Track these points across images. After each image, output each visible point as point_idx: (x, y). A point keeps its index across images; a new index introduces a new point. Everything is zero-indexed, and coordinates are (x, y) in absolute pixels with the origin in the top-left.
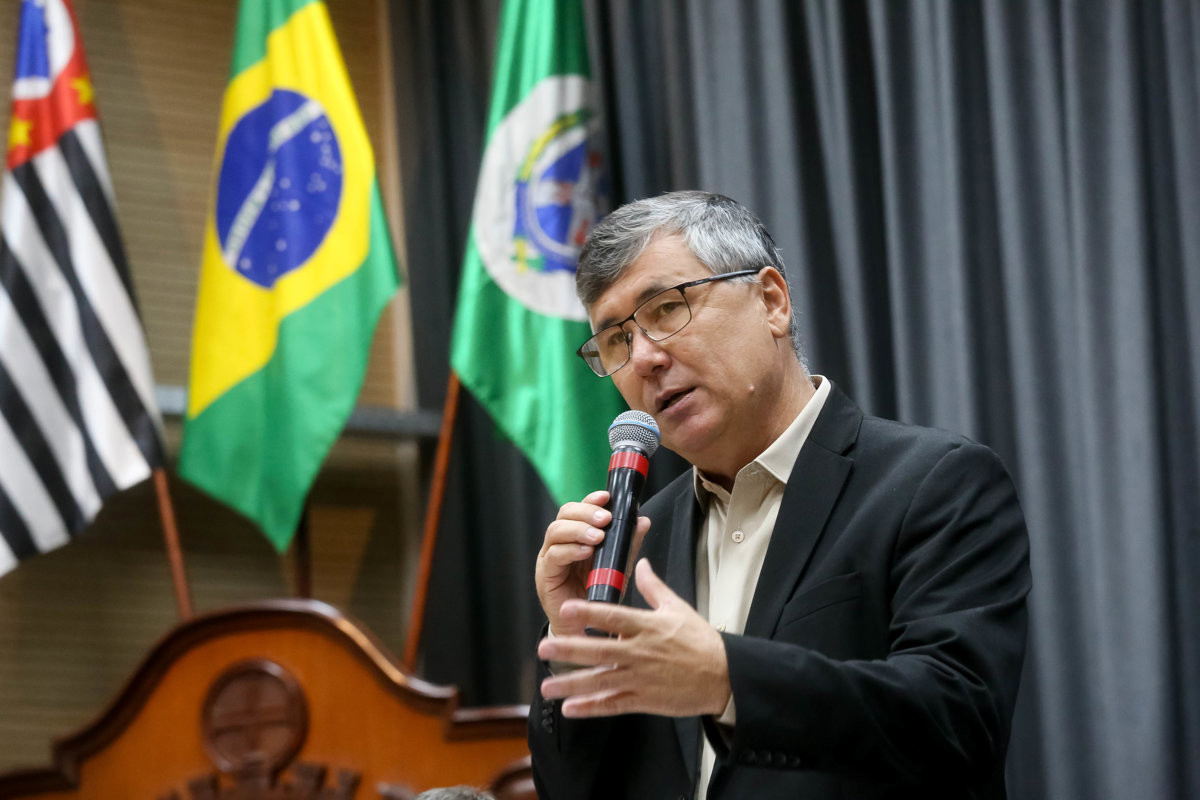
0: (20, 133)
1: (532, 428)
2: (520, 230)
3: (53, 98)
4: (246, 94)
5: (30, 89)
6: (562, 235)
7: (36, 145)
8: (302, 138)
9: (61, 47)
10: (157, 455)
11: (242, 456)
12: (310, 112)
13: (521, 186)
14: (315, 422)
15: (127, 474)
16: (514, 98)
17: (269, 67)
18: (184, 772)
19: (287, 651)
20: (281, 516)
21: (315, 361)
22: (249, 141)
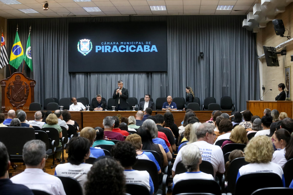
0: (2, 44)
2: (28, 54)
4: (14, 45)
5: (2, 42)
7: (2, 45)
8: (19, 48)
9: (4, 40)
10: (9, 62)
11: (13, 64)
12: (20, 47)
13: (28, 52)
14: (19, 63)
15: (8, 64)
16: (28, 47)
17: (17, 44)
18: (14, 80)
19: (20, 75)
20: (17, 67)
21: (20, 60)
22: (15, 47)
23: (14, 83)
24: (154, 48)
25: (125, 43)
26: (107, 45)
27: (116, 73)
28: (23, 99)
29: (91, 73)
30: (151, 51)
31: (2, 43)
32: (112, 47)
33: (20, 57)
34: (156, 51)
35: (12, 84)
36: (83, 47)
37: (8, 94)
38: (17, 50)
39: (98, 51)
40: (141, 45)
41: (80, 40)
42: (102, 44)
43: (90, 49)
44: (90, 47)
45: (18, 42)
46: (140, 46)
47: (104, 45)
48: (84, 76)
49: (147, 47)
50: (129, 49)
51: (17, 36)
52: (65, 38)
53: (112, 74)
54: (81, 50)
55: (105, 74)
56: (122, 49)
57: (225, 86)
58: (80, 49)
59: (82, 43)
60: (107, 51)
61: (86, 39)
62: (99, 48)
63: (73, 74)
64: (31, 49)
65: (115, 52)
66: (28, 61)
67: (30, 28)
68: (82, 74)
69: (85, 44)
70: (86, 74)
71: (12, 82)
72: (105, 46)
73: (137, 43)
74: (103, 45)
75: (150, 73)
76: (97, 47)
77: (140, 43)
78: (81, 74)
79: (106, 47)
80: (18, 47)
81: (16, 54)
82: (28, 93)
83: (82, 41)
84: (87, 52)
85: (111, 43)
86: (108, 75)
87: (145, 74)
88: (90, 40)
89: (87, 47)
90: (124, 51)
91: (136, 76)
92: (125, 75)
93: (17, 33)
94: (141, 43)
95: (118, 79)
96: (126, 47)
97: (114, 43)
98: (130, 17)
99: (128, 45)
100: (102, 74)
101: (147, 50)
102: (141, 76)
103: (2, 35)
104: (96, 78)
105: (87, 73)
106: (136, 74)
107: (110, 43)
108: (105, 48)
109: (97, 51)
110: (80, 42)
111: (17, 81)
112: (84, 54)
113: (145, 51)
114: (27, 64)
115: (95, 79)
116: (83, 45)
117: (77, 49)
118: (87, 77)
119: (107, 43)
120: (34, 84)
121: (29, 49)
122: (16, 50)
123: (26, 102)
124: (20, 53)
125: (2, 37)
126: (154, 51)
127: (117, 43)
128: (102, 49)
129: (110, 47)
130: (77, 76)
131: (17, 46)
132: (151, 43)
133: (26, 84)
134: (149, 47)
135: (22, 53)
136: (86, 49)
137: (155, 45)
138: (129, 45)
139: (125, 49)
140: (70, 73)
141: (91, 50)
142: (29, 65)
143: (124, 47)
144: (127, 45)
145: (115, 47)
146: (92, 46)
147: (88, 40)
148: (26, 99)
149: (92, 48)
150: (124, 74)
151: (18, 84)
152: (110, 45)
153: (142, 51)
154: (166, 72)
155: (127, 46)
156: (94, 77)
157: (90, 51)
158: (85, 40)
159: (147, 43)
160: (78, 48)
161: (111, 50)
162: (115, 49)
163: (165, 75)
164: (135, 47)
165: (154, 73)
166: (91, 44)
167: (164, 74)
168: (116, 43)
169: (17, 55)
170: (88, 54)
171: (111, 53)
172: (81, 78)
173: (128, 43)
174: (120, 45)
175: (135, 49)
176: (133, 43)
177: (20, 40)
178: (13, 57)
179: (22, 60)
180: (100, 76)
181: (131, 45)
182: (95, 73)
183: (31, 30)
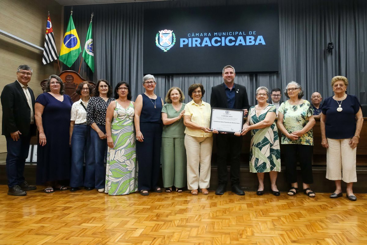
0: (47, 31)
1: (88, 62)
2: (88, 48)
3: (50, 29)
4: (68, 33)
5: (48, 28)
6: (91, 50)
7: (48, 33)
8: (74, 38)
9: (51, 26)
10: (58, 57)
11: (65, 60)
12: (75, 37)
13: (88, 45)
14: (73, 59)
15: (56, 59)
16: (88, 39)
17: (71, 32)
19: (73, 75)
20: (69, 65)
21: (74, 54)
22: (68, 37)
25: (220, 34)
26: (195, 37)
27: (208, 75)
29: (174, 76)
30: (257, 44)
31: (48, 30)
32: (202, 39)
33: (75, 51)
34: (264, 43)
36: (163, 40)
38: (71, 40)
39: (183, 45)
40: (242, 35)
41: (159, 31)
42: (189, 35)
43: (172, 43)
44: (173, 39)
45: (72, 31)
46: (240, 38)
47: (192, 38)
48: (164, 80)
49: (250, 39)
50: (225, 41)
51: (72, 22)
52: (140, 30)
53: (203, 76)
54: (160, 45)
55: (193, 76)
56: (216, 42)
57: (365, 92)
58: (159, 43)
59: (162, 35)
60: (196, 44)
61: (167, 30)
62: (184, 41)
64: (93, 42)
65: (206, 46)
66: (88, 58)
67: (92, 15)
68: (162, 78)
69: (166, 37)
70: (167, 77)
73: (236, 33)
74: (190, 37)
75: (254, 75)
76: (182, 40)
77: (240, 33)
78: (160, 77)
79: (194, 39)
80: (72, 37)
81: (69, 46)
83: (161, 32)
84: (169, 47)
86: (197, 78)
87: (248, 76)
88: (172, 31)
89: (169, 40)
90: (219, 44)
93: (71, 18)
94: (242, 33)
95: (210, 83)
96: (221, 39)
97: (205, 34)
99: (224, 36)
100: (188, 77)
101: (250, 42)
102: (242, 79)
103: (48, 18)
104: (180, 81)
105: (169, 76)
107: (200, 35)
108: (194, 42)
109: (181, 46)
110: (159, 34)
111: (68, 82)
112: (164, 50)
113: (248, 44)
114: (87, 62)
115: (180, 83)
116: (164, 37)
117: (156, 44)
118: (169, 81)
119: (195, 35)
120: (94, 88)
121: (89, 42)
122: (69, 40)
124: (75, 45)
125: (48, 21)
126: (260, 44)
127: (210, 34)
128: (188, 43)
129: (199, 40)
131: (70, 35)
132: (256, 33)
134: (253, 38)
135: (78, 46)
136: (168, 43)
137: (262, 36)
138: (226, 37)
139: (221, 42)
141: (174, 44)
142: (90, 64)
143: (219, 39)
144: (222, 36)
145: (207, 39)
146: (175, 39)
147: (169, 31)
149: (175, 41)
150: (218, 76)
151: (70, 88)
152: (199, 37)
153: (243, 45)
155: (223, 38)
156: (177, 81)
157: (172, 46)
158: (166, 31)
159: (251, 33)
160: (157, 42)
161: (201, 44)
162: (207, 42)
163: (275, 77)
164: (233, 39)
165: (260, 74)
166: (174, 37)
167: (274, 76)
168: (208, 35)
169: (70, 47)
170: (169, 49)
171: (201, 47)
172: (160, 82)
173: (224, 34)
174: (213, 36)
175: (233, 41)
176: (231, 34)
177: (76, 28)
178: (64, 50)
179: (77, 56)
180: (186, 79)
181: (229, 36)
182: (179, 75)
183: (93, 17)
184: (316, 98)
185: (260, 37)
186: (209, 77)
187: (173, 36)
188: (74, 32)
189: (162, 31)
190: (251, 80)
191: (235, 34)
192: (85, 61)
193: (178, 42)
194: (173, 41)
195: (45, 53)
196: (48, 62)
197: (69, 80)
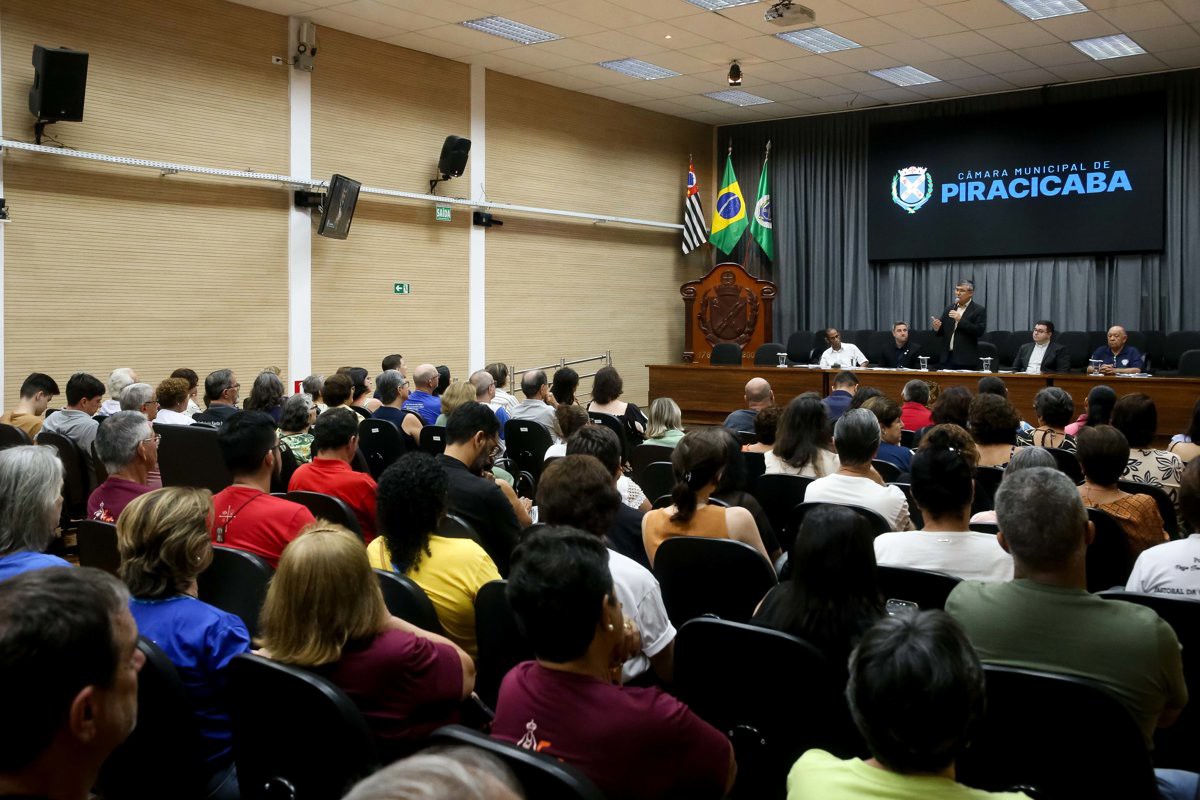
0: (689, 192)
1: (761, 241)
4: (724, 191)
6: (767, 217)
7: (691, 195)
9: (695, 181)
10: (707, 236)
11: (719, 241)
12: (736, 196)
13: (761, 209)
14: (735, 238)
15: (704, 241)
17: (729, 189)
18: (718, 284)
19: (733, 270)
20: (727, 251)
21: (736, 230)
22: (724, 198)
23: (718, 290)
24: (1121, 180)
25: (1028, 172)
26: (974, 180)
27: (1001, 260)
28: (742, 332)
29: (931, 262)
30: (1111, 189)
31: (691, 189)
32: (988, 183)
33: (737, 225)
34: (1128, 187)
35: (712, 294)
36: (906, 189)
37: (701, 318)
38: (729, 204)
39: (949, 198)
40: (1078, 172)
41: (900, 171)
42: (961, 177)
43: (925, 195)
44: (927, 187)
45: (731, 186)
46: (1074, 178)
47: (967, 181)
48: (909, 272)
49: (1096, 179)
50: (1039, 187)
51: (730, 170)
52: (860, 167)
53: (990, 263)
54: (901, 199)
55: (970, 263)
56: (1019, 188)
58: (899, 196)
59: (905, 178)
60: (975, 196)
61: (914, 168)
63: (880, 264)
64: (770, 201)
65: (998, 198)
66: (761, 234)
67: (768, 146)
68: (905, 266)
69: (912, 182)
70: (915, 264)
71: (712, 287)
72: (970, 183)
73: (1065, 167)
74: (962, 181)
75: (1106, 258)
76: (945, 187)
77: (1074, 167)
78: (901, 265)
79: (971, 185)
80: (732, 198)
81: (727, 215)
82: (755, 318)
83: (903, 172)
84: (919, 203)
85: (987, 174)
86: (978, 265)
87: (1091, 261)
88: (925, 169)
89: (919, 188)
90: (1025, 193)
91: (1063, 266)
92: (1028, 266)
93: (730, 161)
94: (1078, 167)
96: (1030, 182)
97: (996, 172)
98: (1046, 91)
99: (1036, 175)
100: (960, 264)
101: (1096, 186)
102: (1079, 269)
103: (691, 166)
104: (942, 274)
105: (919, 263)
106: (1062, 260)
107: (983, 174)
108: (969, 190)
109: (945, 200)
110: (899, 176)
111: (724, 285)
112: (909, 209)
113: (1091, 190)
114: (759, 241)
115: (942, 277)
116: (908, 182)
117: (891, 196)
118: (920, 272)
119: (973, 175)
122: (725, 205)
123: (749, 340)
124: (736, 214)
126: (1120, 190)
127: (1005, 173)
128: (958, 195)
129: (982, 186)
130: (892, 270)
131: (728, 195)
132: (1110, 164)
133: (750, 294)
134: (1102, 176)
135: (742, 213)
136: (916, 195)
137: (1123, 172)
138: (1041, 177)
139: (1029, 187)
140: (873, 263)
141: (929, 195)
142: (764, 245)
143: (1025, 182)
144: (1032, 175)
145: (998, 183)
146: (931, 185)
147: (920, 169)
148: (750, 333)
149: (930, 190)
151: (727, 294)
152: (982, 179)
153: (1079, 193)
154: (1161, 253)
155: (1035, 180)
156: (937, 274)
157: (925, 200)
158: (913, 170)
159: (1097, 165)
160: (894, 192)
161: (985, 194)
162: (998, 190)
163: (1156, 262)
164: (1057, 180)
165: (1119, 256)
166: (930, 181)
167: (1152, 258)
168: (1000, 173)
169: (729, 217)
170: (919, 207)
171: (985, 202)
172: (901, 275)
173: (1037, 170)
174: (1012, 177)
175: (1058, 185)
176: (1051, 169)
177: (738, 180)
178: (719, 223)
179: (741, 232)
180: (956, 269)
181: (1048, 174)
182: (939, 260)
183: (771, 150)
184: (1112, 338)
185: (1120, 174)
186: (1004, 263)
187: (926, 180)
188: (734, 188)
189: (905, 170)
190: (1100, 268)
191: (1061, 169)
192: (755, 240)
193: (937, 192)
194: (926, 191)
195: (686, 234)
196: (692, 248)
197: (728, 280)
